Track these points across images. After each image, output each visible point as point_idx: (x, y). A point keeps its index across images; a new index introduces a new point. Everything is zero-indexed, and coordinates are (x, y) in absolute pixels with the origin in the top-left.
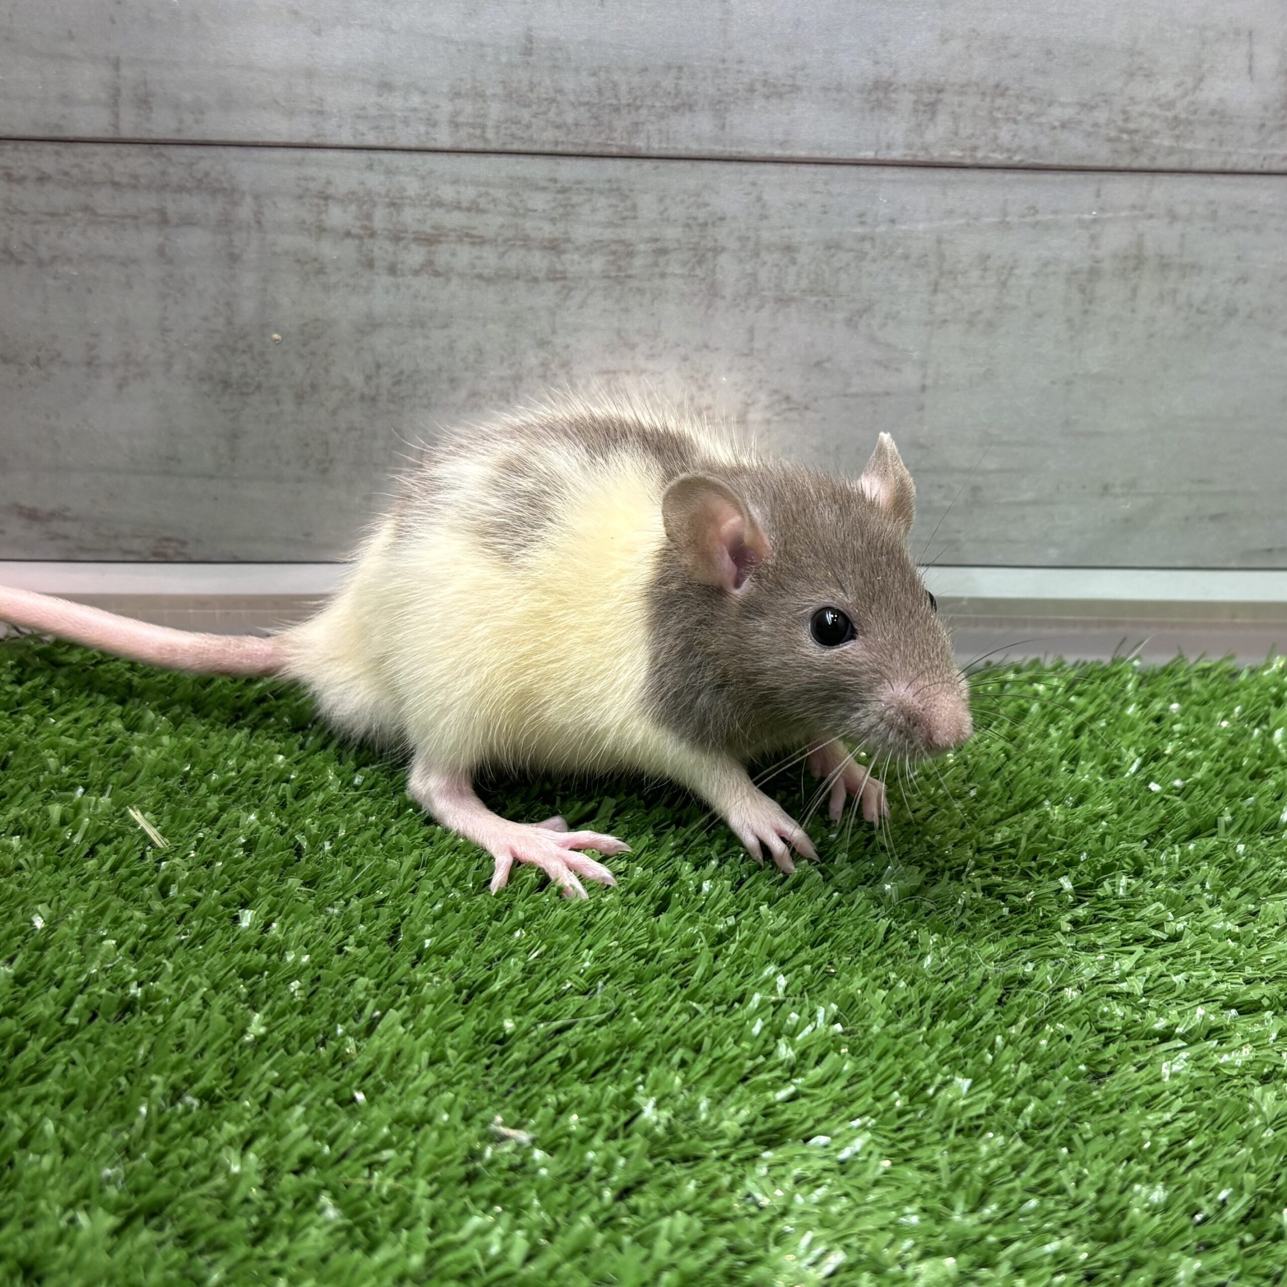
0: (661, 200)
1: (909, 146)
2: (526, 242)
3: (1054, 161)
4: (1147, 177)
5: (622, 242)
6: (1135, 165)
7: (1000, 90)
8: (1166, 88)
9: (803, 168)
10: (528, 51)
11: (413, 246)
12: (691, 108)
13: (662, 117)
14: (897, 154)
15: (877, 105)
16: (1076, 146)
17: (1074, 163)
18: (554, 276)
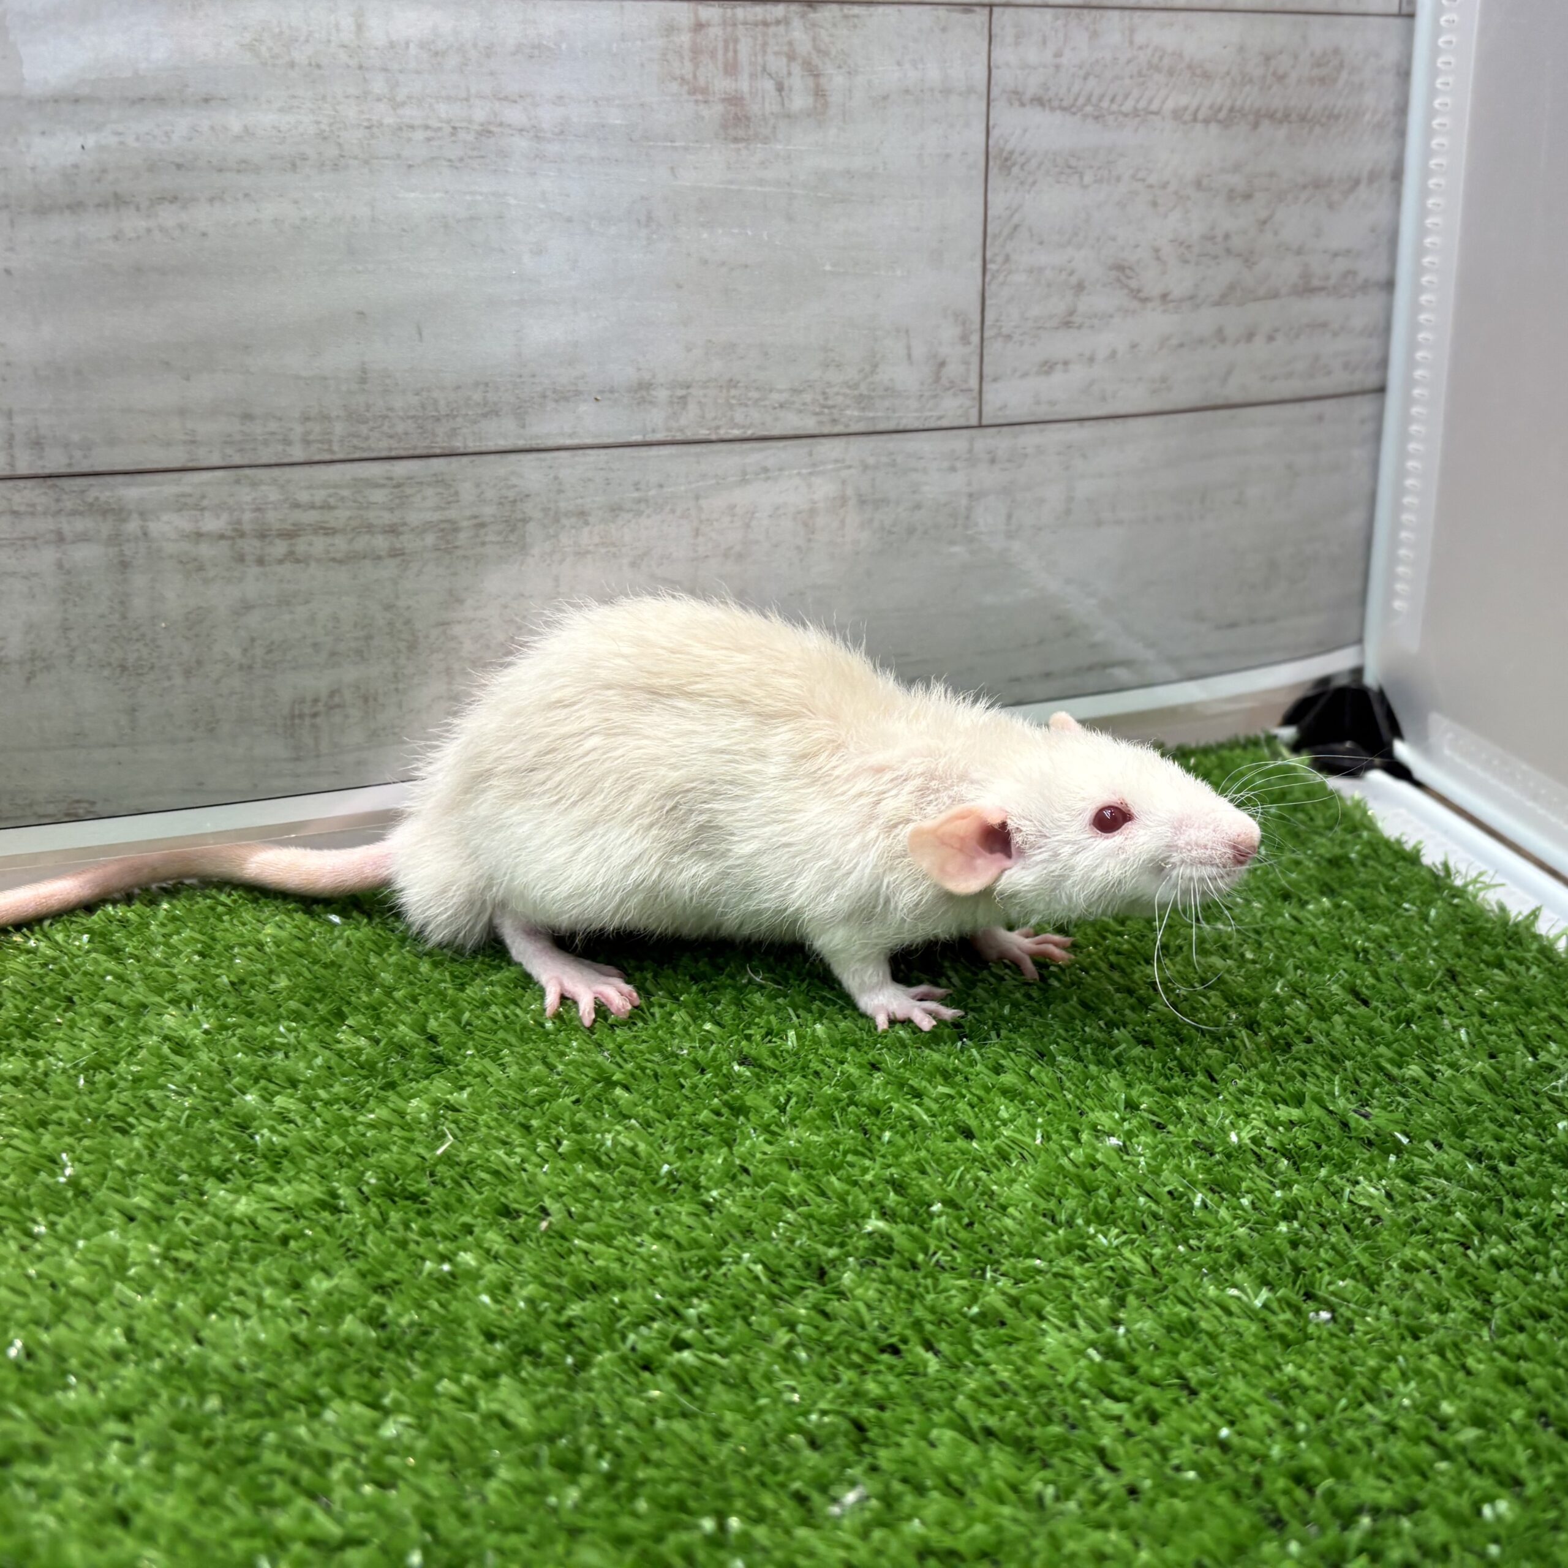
0: (478, 486)
1: (669, 429)
2: (370, 529)
3: (776, 432)
4: (844, 439)
5: (448, 521)
6: (835, 431)
7: (732, 383)
8: (851, 374)
9: (588, 452)
10: (363, 381)
11: (277, 541)
12: (497, 414)
13: (475, 422)
14: (660, 436)
15: (642, 401)
16: (792, 422)
17: (791, 432)
18: (395, 553)
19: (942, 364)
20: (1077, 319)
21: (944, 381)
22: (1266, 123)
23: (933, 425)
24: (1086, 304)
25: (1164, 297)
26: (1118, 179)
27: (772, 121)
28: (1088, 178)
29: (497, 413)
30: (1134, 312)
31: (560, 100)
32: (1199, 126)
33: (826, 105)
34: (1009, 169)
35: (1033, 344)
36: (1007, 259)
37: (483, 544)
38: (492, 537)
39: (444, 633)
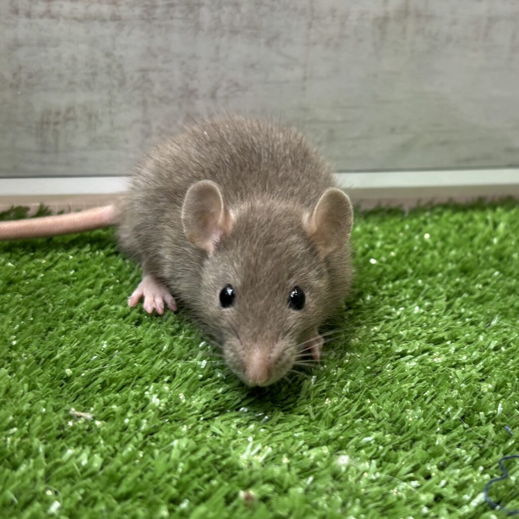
18: (115, 18)
37: (172, 18)
38: (177, 14)
39: (143, 77)
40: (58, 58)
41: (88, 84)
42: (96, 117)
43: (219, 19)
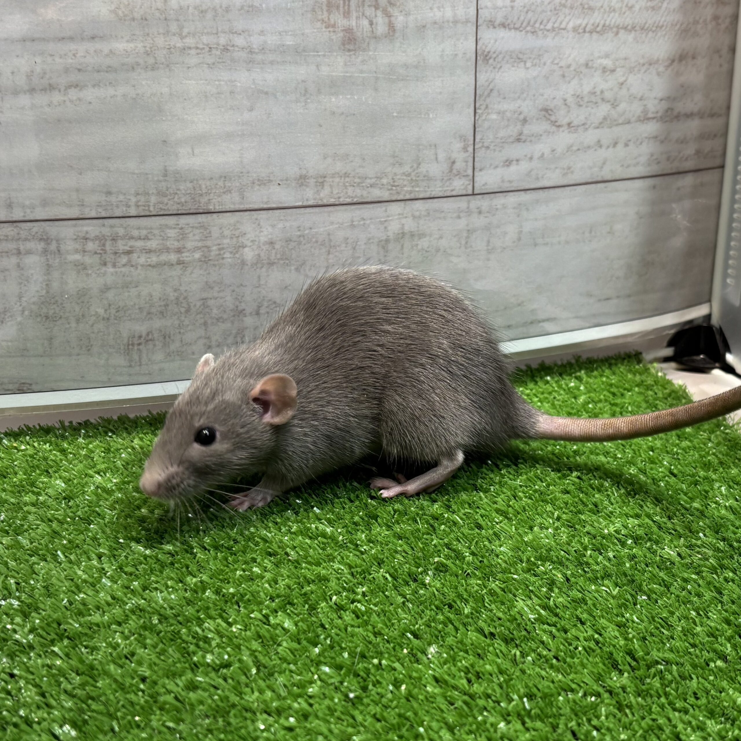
0: (221, 229)
1: (315, 199)
2: (168, 250)
3: (369, 200)
4: (403, 203)
5: (206, 247)
6: (399, 198)
7: (346, 175)
8: (407, 168)
9: (275, 211)
10: (165, 175)
11: (122, 256)
13: (219, 196)
14: (310, 203)
15: (302, 185)
16: (377, 193)
17: (376, 200)
18: (180, 262)
19: (454, 163)
20: (523, 137)
21: (455, 171)
22: (622, 32)
23: (449, 194)
24: (527, 130)
25: (569, 124)
26: (545, 64)
27: (367, 40)
28: (529, 64)
29: (230, 191)
30: (553, 132)
31: (262, 33)
32: (587, 35)
33: (394, 31)
34: (488, 60)
35: (500, 151)
36: (487, 107)
37: (223, 258)
38: (227, 255)
39: (204, 304)
40: (139, 296)
41: (162, 313)
42: (169, 337)
43: (259, 255)
